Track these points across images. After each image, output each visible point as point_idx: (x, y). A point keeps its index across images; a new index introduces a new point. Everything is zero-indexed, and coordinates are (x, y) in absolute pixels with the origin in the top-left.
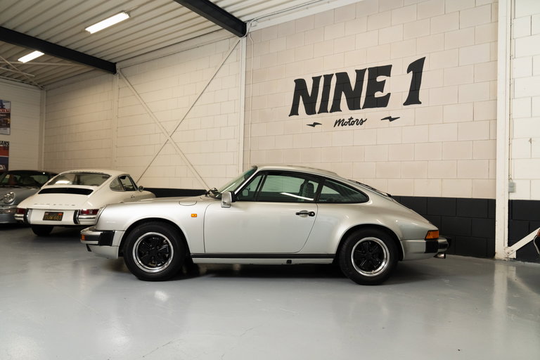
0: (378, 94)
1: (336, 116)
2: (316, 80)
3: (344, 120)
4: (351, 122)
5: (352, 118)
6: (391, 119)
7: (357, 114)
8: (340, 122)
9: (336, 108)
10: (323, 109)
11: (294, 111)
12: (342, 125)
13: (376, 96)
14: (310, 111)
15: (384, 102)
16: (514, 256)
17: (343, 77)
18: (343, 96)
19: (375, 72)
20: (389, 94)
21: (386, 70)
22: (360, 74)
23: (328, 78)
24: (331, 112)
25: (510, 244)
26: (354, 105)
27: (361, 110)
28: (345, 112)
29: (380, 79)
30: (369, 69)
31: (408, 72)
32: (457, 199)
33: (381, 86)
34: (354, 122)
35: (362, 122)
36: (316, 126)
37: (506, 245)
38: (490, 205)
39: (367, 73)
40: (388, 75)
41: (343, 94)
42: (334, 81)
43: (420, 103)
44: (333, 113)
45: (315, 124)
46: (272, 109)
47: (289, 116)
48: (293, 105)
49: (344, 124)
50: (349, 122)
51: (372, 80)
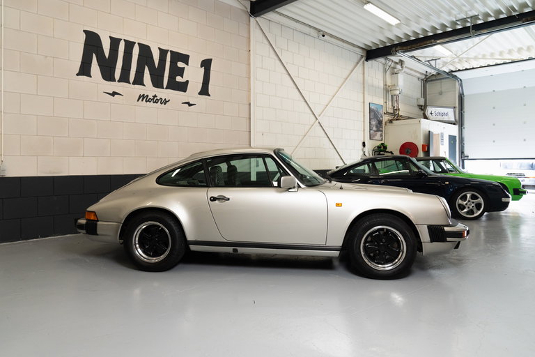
0: (179, 79)
1: (139, 90)
2: (115, 42)
3: (147, 96)
4: (155, 100)
5: (155, 96)
6: (190, 105)
8: (143, 97)
9: (139, 81)
10: (124, 78)
11: (85, 70)
12: (146, 101)
13: (177, 80)
14: (108, 75)
15: (183, 87)
17: (145, 50)
18: (147, 71)
19: (176, 56)
20: (187, 82)
21: (185, 59)
22: (163, 53)
23: (129, 45)
24: (134, 83)
26: (157, 83)
27: (165, 90)
28: (148, 88)
29: (180, 64)
30: (171, 52)
31: (201, 67)
33: (181, 72)
35: (165, 102)
39: (169, 55)
40: (187, 63)
41: (146, 67)
43: (209, 95)
44: (137, 86)
45: (114, 94)
46: (46, 57)
47: (77, 75)
48: (83, 63)
49: (148, 101)
50: (153, 99)
51: (173, 63)
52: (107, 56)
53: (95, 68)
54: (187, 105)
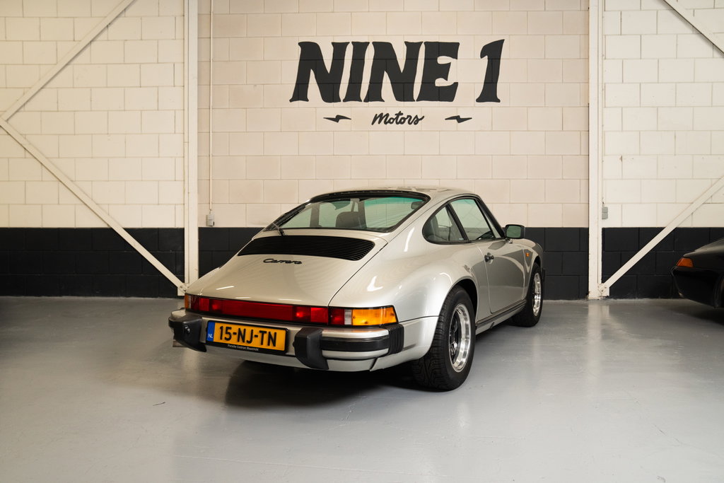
0: (440, 82)
1: (375, 108)
2: (339, 49)
3: (387, 115)
4: (399, 119)
5: (400, 114)
6: (459, 119)
7: (408, 108)
8: (380, 118)
9: (374, 95)
10: (353, 95)
11: (300, 93)
12: (386, 123)
13: (437, 85)
14: (330, 94)
15: (448, 94)
16: (607, 293)
17: (384, 50)
18: (386, 80)
19: (436, 49)
20: (456, 85)
21: (451, 49)
22: (412, 48)
23: (360, 48)
24: (367, 100)
25: (604, 280)
26: (403, 93)
27: (415, 103)
28: (390, 104)
29: (442, 60)
30: (426, 43)
31: (482, 56)
32: (545, 228)
33: (444, 71)
34: (405, 119)
35: (417, 120)
36: (340, 121)
37: (600, 281)
38: (583, 234)
39: (422, 49)
40: (455, 56)
41: (386, 74)
42: (370, 54)
43: (499, 101)
44: (371, 103)
45: (338, 119)
46: (255, 85)
47: (291, 101)
48: (297, 84)
49: (389, 122)
50: (397, 118)
51: (430, 60)
52: (329, 70)
53: (313, 88)
54: (456, 120)
